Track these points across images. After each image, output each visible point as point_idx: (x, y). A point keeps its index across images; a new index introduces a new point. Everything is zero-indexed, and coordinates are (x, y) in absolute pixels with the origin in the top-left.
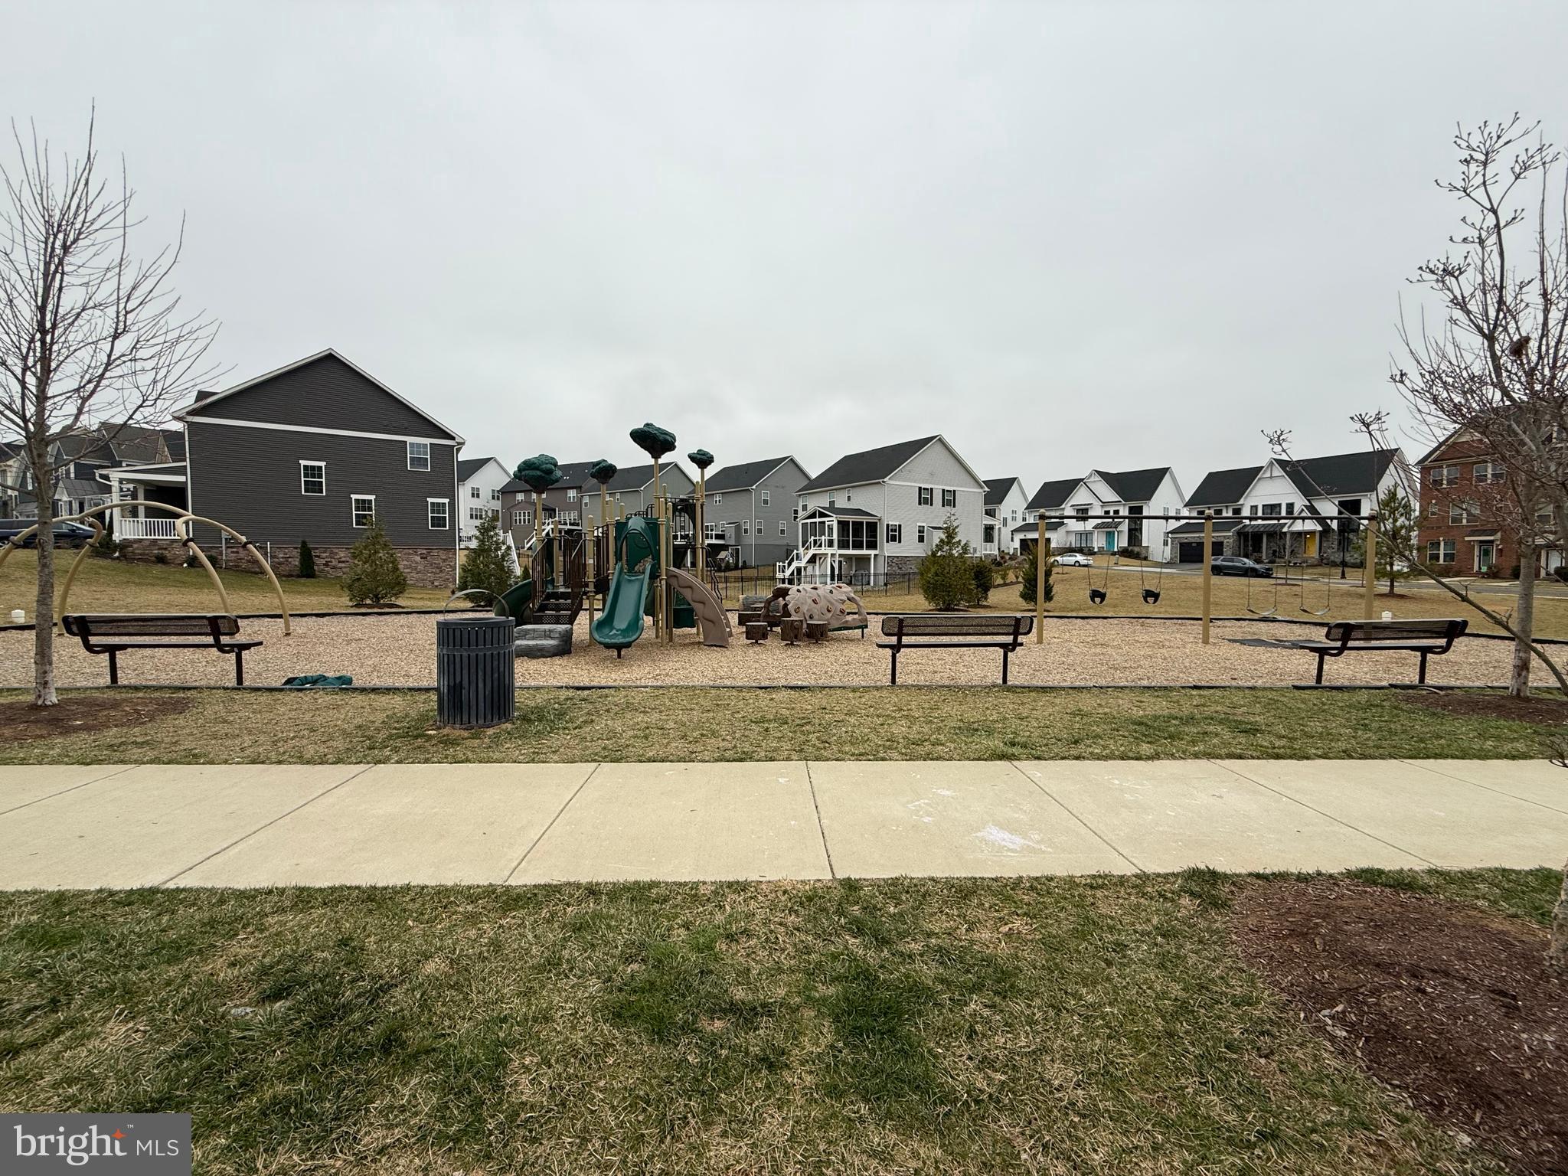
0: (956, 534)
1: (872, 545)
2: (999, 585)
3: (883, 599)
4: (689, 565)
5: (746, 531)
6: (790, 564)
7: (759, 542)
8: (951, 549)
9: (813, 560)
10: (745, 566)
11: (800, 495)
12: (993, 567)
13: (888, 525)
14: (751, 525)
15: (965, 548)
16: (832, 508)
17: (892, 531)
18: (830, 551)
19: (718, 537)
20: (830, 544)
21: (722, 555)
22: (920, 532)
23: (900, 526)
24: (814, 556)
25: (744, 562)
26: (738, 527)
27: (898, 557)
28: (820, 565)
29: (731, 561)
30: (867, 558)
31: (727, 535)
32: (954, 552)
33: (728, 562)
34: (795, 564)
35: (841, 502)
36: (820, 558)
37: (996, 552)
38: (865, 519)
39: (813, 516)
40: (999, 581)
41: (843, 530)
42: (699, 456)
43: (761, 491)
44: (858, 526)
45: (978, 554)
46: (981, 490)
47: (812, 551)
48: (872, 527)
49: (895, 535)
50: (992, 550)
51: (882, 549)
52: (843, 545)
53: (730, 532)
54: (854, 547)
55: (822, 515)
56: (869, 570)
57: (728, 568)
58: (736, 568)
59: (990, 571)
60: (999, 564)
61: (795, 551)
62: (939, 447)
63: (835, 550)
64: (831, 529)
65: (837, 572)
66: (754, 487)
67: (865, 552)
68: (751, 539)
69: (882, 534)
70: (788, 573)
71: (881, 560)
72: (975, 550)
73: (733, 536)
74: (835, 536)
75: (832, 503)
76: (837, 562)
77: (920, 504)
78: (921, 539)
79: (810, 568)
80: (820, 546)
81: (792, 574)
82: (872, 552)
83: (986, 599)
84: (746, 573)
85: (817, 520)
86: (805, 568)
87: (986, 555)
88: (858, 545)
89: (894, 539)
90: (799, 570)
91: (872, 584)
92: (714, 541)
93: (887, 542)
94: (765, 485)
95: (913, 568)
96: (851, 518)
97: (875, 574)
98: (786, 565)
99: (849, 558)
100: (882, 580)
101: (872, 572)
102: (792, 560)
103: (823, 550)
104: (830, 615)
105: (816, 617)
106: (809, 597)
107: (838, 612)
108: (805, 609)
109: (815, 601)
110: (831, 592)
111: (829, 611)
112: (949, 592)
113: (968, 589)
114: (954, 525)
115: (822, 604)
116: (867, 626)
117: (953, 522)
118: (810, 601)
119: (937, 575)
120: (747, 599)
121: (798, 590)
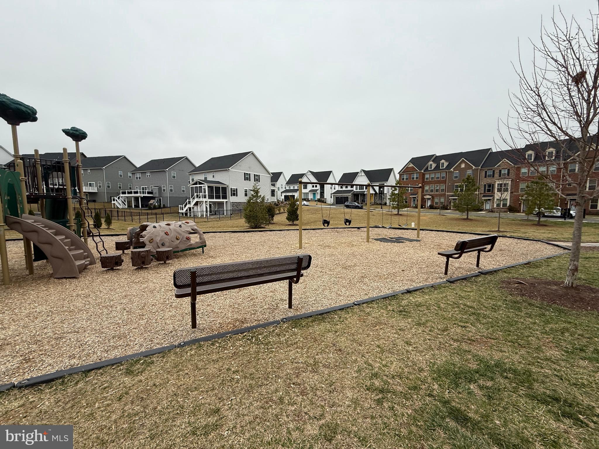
0: (259, 192)
1: (225, 197)
2: (277, 214)
3: (229, 221)
4: (133, 207)
5: (164, 190)
6: (185, 206)
7: (171, 196)
8: (257, 199)
9: (196, 204)
10: (164, 207)
11: (190, 174)
12: (275, 207)
13: (231, 189)
14: (167, 187)
15: (263, 198)
16: (206, 180)
17: (233, 191)
18: (204, 200)
19: (149, 193)
20: (205, 197)
21: (152, 202)
22: (245, 192)
23: (237, 189)
24: (197, 202)
25: (164, 205)
26: (160, 189)
27: (236, 202)
28: (200, 206)
29: (156, 204)
30: (222, 203)
31: (154, 192)
32: (258, 200)
33: (155, 205)
34: (188, 206)
35: (210, 178)
36: (200, 203)
37: (276, 200)
38: (221, 186)
39: (196, 184)
40: (278, 212)
41: (211, 191)
42: (71, 131)
43: (171, 172)
44: (217, 189)
45: (269, 201)
46: (269, 176)
47: (196, 200)
48: (224, 189)
49: (234, 193)
50: (274, 199)
51: (229, 198)
52: (211, 197)
53: (156, 190)
54: (216, 198)
55: (200, 183)
56: (224, 209)
57: (155, 208)
58: (160, 207)
59: (274, 208)
60: (277, 205)
61: (188, 200)
62: (252, 156)
63: (207, 199)
64: (205, 190)
65: (208, 210)
66: (167, 170)
67: (221, 200)
68: (168, 194)
69: (229, 193)
70: (185, 210)
71: (229, 204)
72: (268, 199)
73: (157, 192)
74: (207, 193)
75: (206, 178)
76: (208, 205)
77: (245, 180)
78: (246, 195)
79: (195, 208)
80: (200, 197)
81: (187, 210)
82: (225, 200)
83: (273, 220)
84: (164, 210)
85: (198, 186)
86: (193, 208)
87: (272, 202)
88: (218, 197)
89: (234, 195)
90: (190, 208)
91: (225, 214)
92: (147, 195)
93: (231, 196)
94: (173, 169)
95: (241, 207)
96: (214, 185)
97: (226, 210)
98: (184, 206)
99: (214, 203)
100: (229, 213)
101: (225, 209)
102: (186, 204)
103: (201, 200)
104: (179, 241)
105: (167, 244)
106: (162, 231)
107: (185, 239)
108: (158, 239)
109: (166, 234)
110: (180, 226)
111: (177, 239)
112: (256, 219)
113: (265, 218)
114: (259, 189)
115: (172, 235)
116: (205, 246)
117: (258, 187)
118: (163, 234)
119: (251, 212)
120: (132, 229)
121: (155, 227)
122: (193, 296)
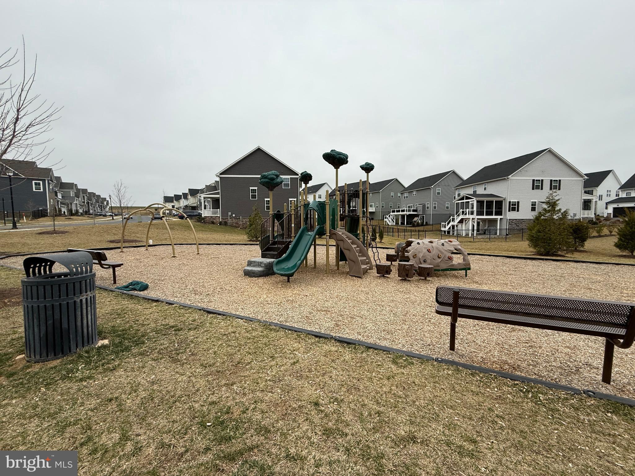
0: (557, 205)
1: (499, 213)
2: (594, 237)
3: (504, 244)
4: (400, 224)
5: (428, 207)
6: (448, 224)
7: (435, 213)
8: (552, 215)
9: (461, 221)
10: (427, 224)
11: (456, 189)
12: (590, 226)
13: (510, 202)
14: (430, 205)
15: (565, 213)
16: (475, 194)
17: (512, 205)
18: (471, 217)
19: (414, 211)
20: (472, 213)
21: (415, 219)
22: (532, 205)
23: (518, 202)
24: (462, 219)
25: (426, 223)
26: (424, 206)
27: (516, 220)
28: (466, 224)
29: (420, 222)
30: (495, 221)
31: (419, 210)
32: (555, 217)
33: (418, 222)
34: (451, 223)
35: (480, 190)
36: (466, 221)
37: (593, 216)
38: (494, 199)
39: (462, 199)
40: (595, 234)
41: (481, 206)
42: (365, 166)
43: (437, 189)
44: (490, 204)
45: (577, 217)
46: (581, 179)
47: (461, 217)
48: (499, 204)
49: (514, 207)
50: (590, 214)
51: (505, 214)
52: (480, 213)
53: (420, 208)
54: (487, 214)
55: (467, 198)
56: (497, 227)
57: (418, 225)
58: (422, 225)
59: (587, 228)
60: (595, 223)
61: (452, 217)
62: (549, 156)
63: (475, 216)
64: (473, 205)
65: (475, 228)
66: (432, 187)
67: (494, 217)
68: (431, 211)
69: (505, 207)
70: (447, 228)
71: (504, 222)
72: (575, 215)
73: (421, 210)
74: (475, 209)
75: (475, 192)
76: (476, 222)
77: (533, 189)
78: (533, 209)
79: (460, 226)
80: (466, 214)
81: (450, 228)
82: (499, 217)
83: (583, 246)
84: (426, 228)
85: (465, 201)
86: (457, 226)
87: (583, 218)
88: (489, 213)
89: (514, 209)
90: (453, 226)
91: (498, 234)
92: (412, 213)
93: (509, 211)
94: (438, 186)
95: (523, 226)
96: (485, 199)
97: (500, 229)
98: (447, 224)
99: (484, 220)
100: (504, 233)
101: (498, 228)
102: (450, 222)
103: (467, 216)
104: (440, 260)
105: (429, 261)
106: (425, 248)
107: (446, 258)
108: (420, 255)
109: (429, 251)
110: (443, 245)
111: (439, 258)
112: (549, 243)
113: (566, 242)
114: (557, 200)
115: (434, 252)
116: (469, 269)
117: (556, 198)
118: (425, 251)
119: (540, 232)
120: (399, 244)
121: (418, 243)
122: (455, 317)
